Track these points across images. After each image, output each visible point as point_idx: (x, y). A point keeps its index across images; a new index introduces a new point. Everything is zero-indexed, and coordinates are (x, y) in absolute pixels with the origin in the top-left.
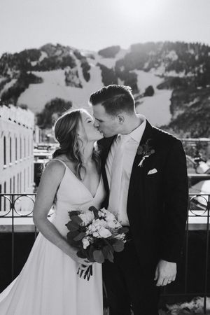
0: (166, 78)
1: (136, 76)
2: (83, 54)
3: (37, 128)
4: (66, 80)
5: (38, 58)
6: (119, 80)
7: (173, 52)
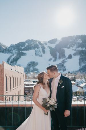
0: (77, 50)
1: (64, 50)
2: (42, 43)
3: (25, 73)
4: (36, 54)
5: (24, 45)
6: (57, 53)
7: (80, 40)
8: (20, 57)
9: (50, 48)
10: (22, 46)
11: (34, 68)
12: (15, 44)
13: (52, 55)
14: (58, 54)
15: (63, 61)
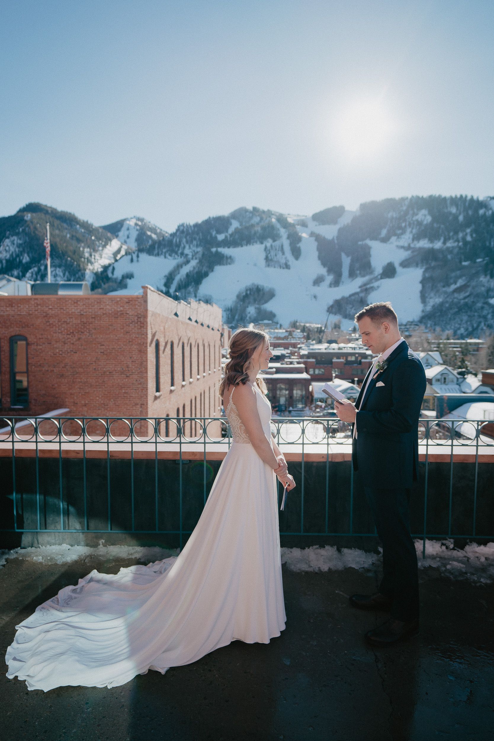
0: (414, 250)
1: (369, 248)
2: (290, 220)
3: (226, 327)
4: (267, 259)
5: (226, 229)
6: (343, 256)
7: (424, 212)
8: (211, 268)
9: (318, 238)
10: (219, 232)
11: (259, 311)
12: (192, 223)
13: (324, 264)
14: (346, 261)
15: (365, 285)
